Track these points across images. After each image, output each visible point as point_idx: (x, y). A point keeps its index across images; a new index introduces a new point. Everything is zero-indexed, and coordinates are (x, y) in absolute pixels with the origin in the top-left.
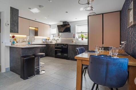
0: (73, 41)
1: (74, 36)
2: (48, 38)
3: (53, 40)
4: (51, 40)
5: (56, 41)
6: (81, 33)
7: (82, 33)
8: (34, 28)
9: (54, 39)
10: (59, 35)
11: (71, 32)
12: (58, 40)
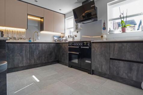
0: (102, 37)
1: (104, 25)
2: (62, 35)
3: (69, 37)
4: (66, 37)
5: (73, 38)
6: (121, 18)
7: (123, 18)
8: (39, 19)
9: (71, 36)
10: (77, 28)
11: (98, 19)
12: (76, 36)
